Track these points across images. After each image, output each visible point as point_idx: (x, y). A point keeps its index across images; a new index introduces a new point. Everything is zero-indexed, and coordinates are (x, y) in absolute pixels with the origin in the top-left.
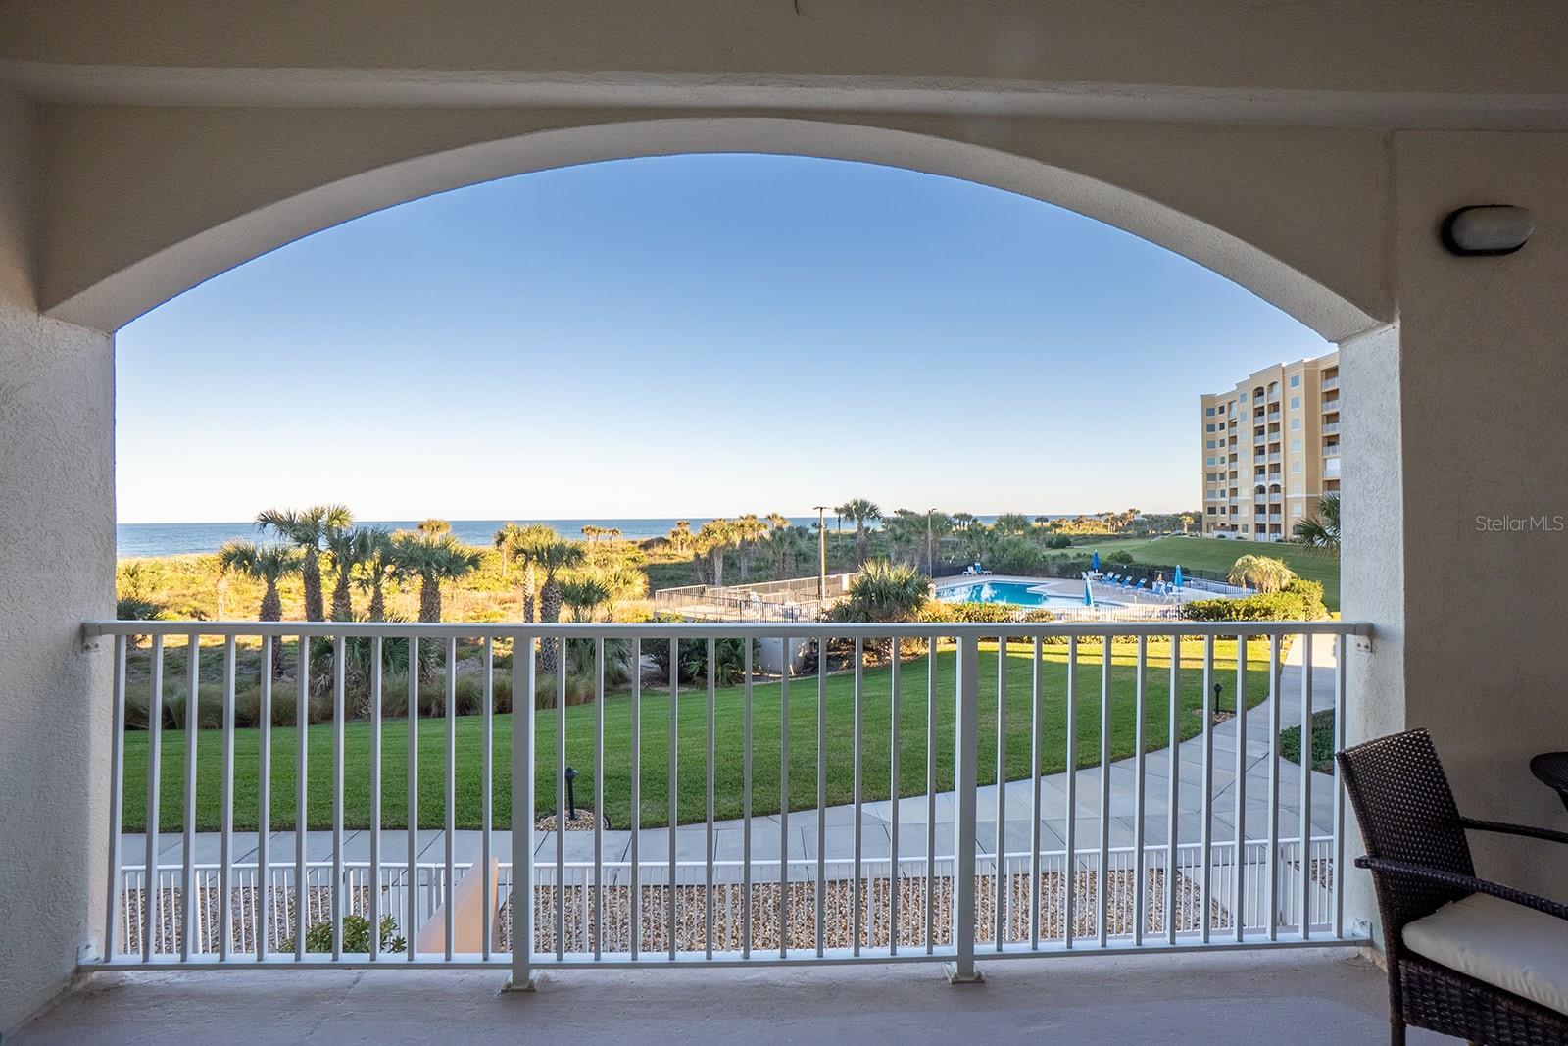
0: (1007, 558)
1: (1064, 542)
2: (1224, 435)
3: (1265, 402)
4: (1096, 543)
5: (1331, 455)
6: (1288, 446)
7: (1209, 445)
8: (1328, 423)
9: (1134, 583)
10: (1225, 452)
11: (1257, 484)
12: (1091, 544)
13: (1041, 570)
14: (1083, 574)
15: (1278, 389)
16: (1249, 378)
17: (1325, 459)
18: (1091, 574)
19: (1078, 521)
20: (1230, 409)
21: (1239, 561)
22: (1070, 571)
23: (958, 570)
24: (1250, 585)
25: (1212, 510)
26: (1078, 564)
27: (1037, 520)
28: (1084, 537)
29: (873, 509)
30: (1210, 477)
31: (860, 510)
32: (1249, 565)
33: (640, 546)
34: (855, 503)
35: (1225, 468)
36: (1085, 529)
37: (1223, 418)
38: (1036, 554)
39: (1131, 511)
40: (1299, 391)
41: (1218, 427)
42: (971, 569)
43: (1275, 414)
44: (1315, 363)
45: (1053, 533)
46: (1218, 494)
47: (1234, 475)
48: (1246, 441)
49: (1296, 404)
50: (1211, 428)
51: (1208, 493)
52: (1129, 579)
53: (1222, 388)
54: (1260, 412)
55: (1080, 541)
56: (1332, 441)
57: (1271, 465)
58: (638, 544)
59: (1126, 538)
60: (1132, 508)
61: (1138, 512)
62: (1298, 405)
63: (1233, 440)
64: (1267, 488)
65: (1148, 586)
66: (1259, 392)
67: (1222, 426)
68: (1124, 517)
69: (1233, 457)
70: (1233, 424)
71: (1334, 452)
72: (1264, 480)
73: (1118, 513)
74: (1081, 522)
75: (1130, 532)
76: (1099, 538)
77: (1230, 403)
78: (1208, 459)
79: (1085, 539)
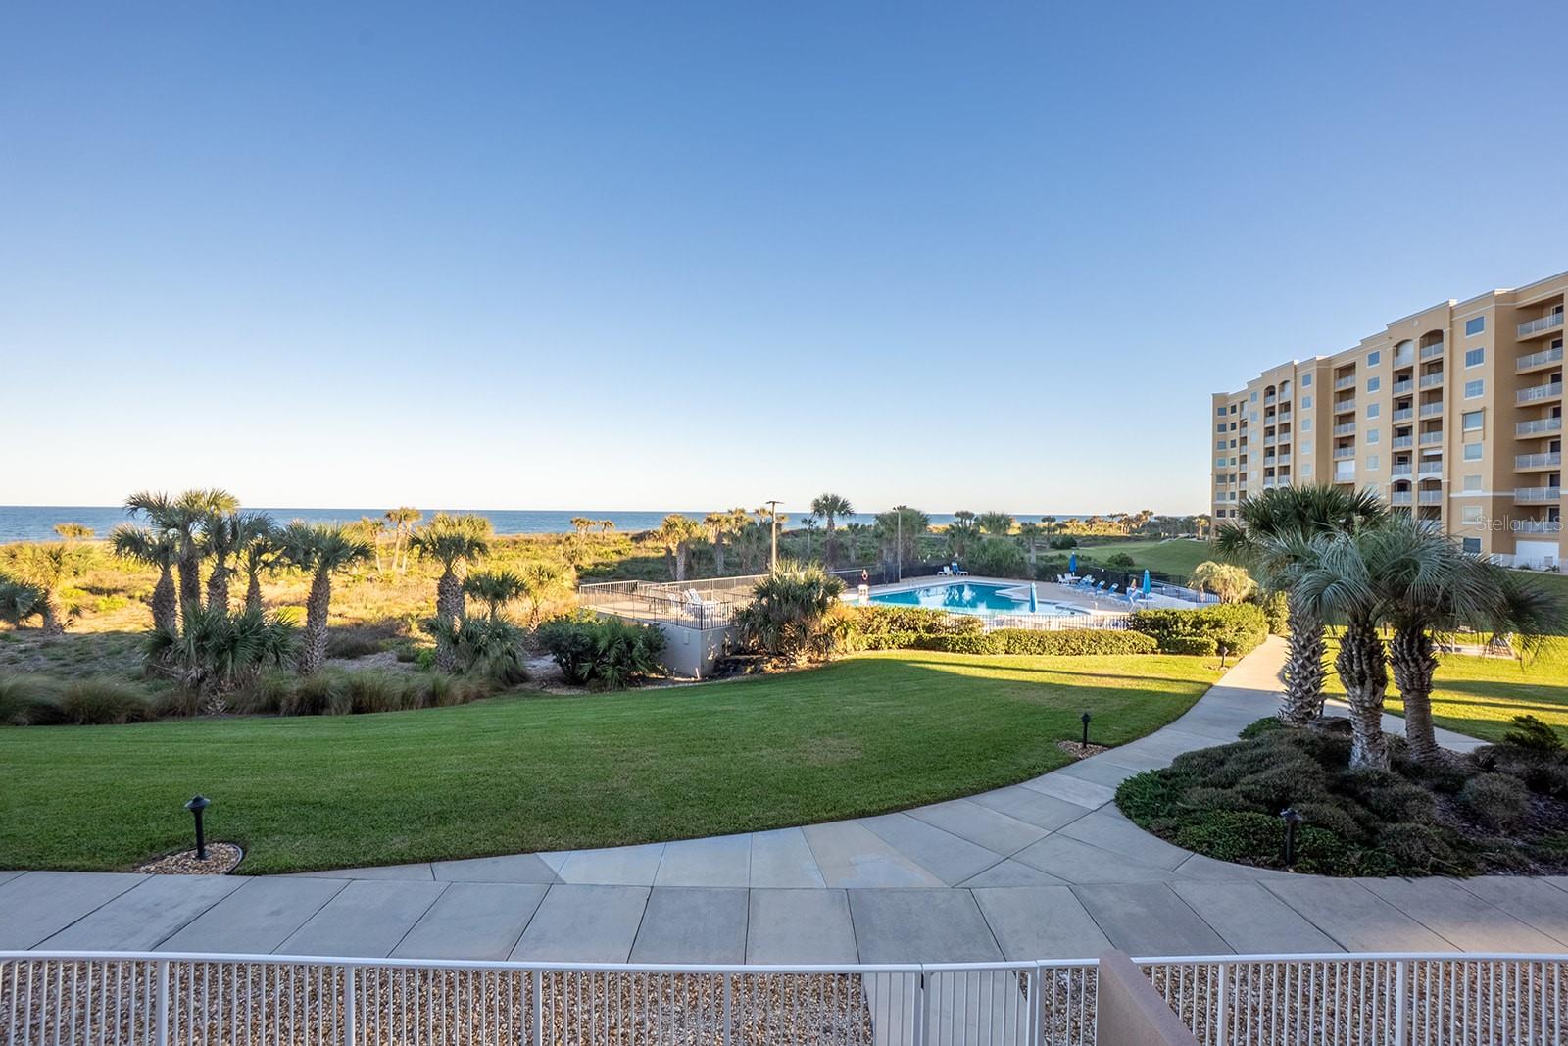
0: (985, 558)
1: (1070, 543)
2: (1235, 435)
3: (1275, 402)
4: (1105, 544)
5: (1343, 457)
6: (1298, 447)
7: (1219, 446)
8: (1340, 424)
10: (1235, 453)
11: (1266, 487)
12: (1098, 545)
13: (1018, 572)
14: (1060, 576)
15: (1289, 388)
16: (1260, 376)
17: (1336, 462)
18: (1069, 577)
19: (1091, 521)
20: (1242, 408)
21: (1199, 568)
22: (1047, 573)
23: (932, 571)
25: (1221, 513)
26: (1056, 567)
27: (1044, 520)
28: (1095, 538)
29: (844, 505)
30: (1220, 478)
31: (830, 506)
33: (632, 539)
34: (826, 498)
35: (1234, 469)
36: (1098, 530)
37: (1235, 418)
39: (1144, 512)
40: (1311, 391)
41: (1229, 427)
42: (946, 569)
43: (1286, 414)
44: (1329, 361)
45: (1058, 533)
46: (1228, 496)
47: (1243, 477)
48: (1256, 441)
49: (1307, 404)
50: (1222, 428)
51: (1218, 495)
53: (1235, 387)
54: (1270, 412)
55: (1088, 543)
56: (1345, 443)
57: (1280, 467)
58: (630, 536)
59: (1137, 539)
60: (1146, 509)
61: (1152, 513)
62: (1310, 405)
63: (1244, 440)
66: (1270, 391)
67: (1233, 426)
68: (1138, 518)
69: (1243, 459)
70: (1244, 424)
71: (1346, 454)
72: (1273, 483)
73: (1132, 514)
74: (1094, 522)
75: (1143, 534)
76: (1109, 540)
77: (1242, 403)
78: (1218, 460)
79: (1094, 541)
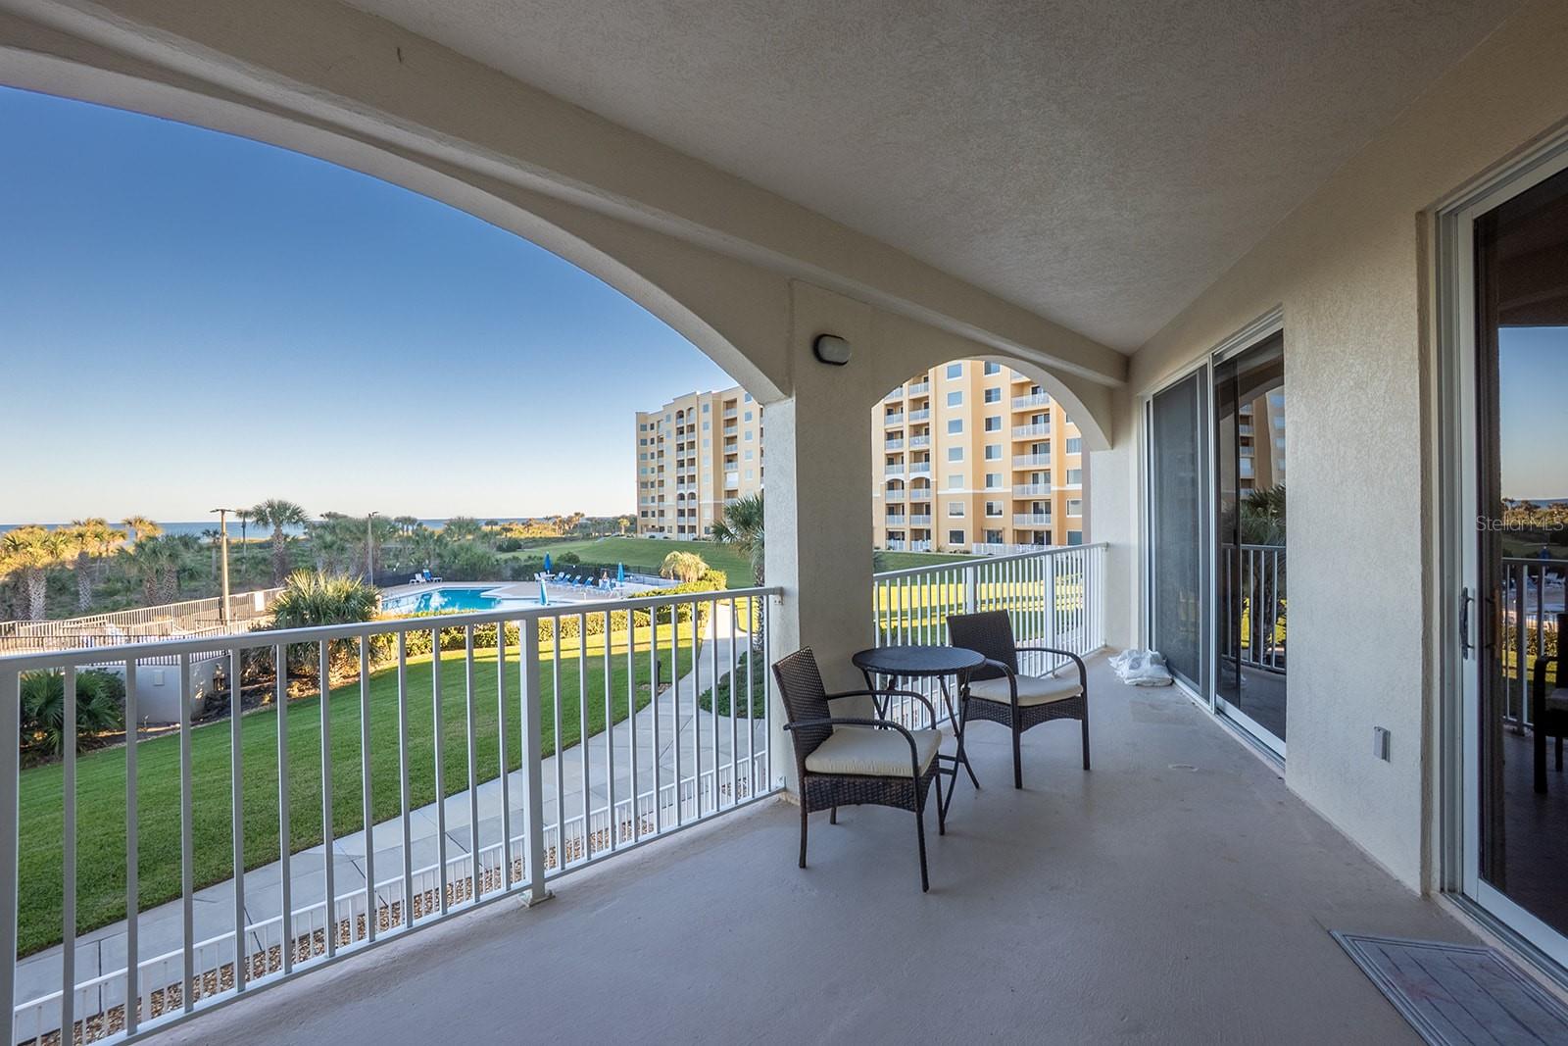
0: (459, 563)
1: (515, 546)
2: (654, 448)
3: (685, 424)
4: (545, 545)
5: (730, 470)
6: (701, 460)
7: (642, 457)
8: (728, 444)
9: (582, 582)
10: (654, 463)
11: (679, 492)
12: (541, 546)
13: (495, 574)
14: (536, 575)
15: (694, 413)
16: (673, 401)
17: (726, 473)
18: (543, 574)
19: (527, 524)
20: (658, 426)
21: (668, 557)
22: (523, 573)
23: (403, 579)
24: (677, 577)
25: (644, 514)
26: (531, 566)
27: (487, 524)
28: (534, 540)
29: (296, 512)
30: (643, 485)
31: (277, 513)
32: (675, 559)
34: (271, 505)
35: (654, 477)
36: (535, 532)
37: (653, 434)
38: (489, 558)
39: (577, 514)
40: (708, 417)
41: (649, 442)
42: (418, 577)
43: (691, 434)
44: (720, 395)
45: (503, 537)
46: (650, 500)
47: (661, 483)
48: (671, 458)
49: (706, 427)
50: (643, 442)
51: (641, 499)
52: (578, 578)
54: (681, 431)
55: (530, 544)
56: (731, 459)
57: (689, 476)
59: (572, 539)
60: (578, 511)
61: (583, 515)
62: (708, 428)
63: (661, 453)
64: (686, 495)
65: (595, 583)
66: (680, 415)
67: (652, 441)
68: (569, 520)
69: (661, 468)
70: (661, 440)
71: (732, 467)
72: (684, 488)
73: (565, 516)
74: (531, 525)
75: (575, 535)
76: (548, 541)
77: (659, 422)
78: (641, 470)
79: (535, 542)
